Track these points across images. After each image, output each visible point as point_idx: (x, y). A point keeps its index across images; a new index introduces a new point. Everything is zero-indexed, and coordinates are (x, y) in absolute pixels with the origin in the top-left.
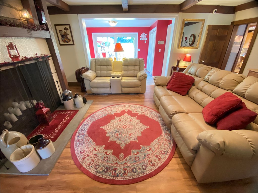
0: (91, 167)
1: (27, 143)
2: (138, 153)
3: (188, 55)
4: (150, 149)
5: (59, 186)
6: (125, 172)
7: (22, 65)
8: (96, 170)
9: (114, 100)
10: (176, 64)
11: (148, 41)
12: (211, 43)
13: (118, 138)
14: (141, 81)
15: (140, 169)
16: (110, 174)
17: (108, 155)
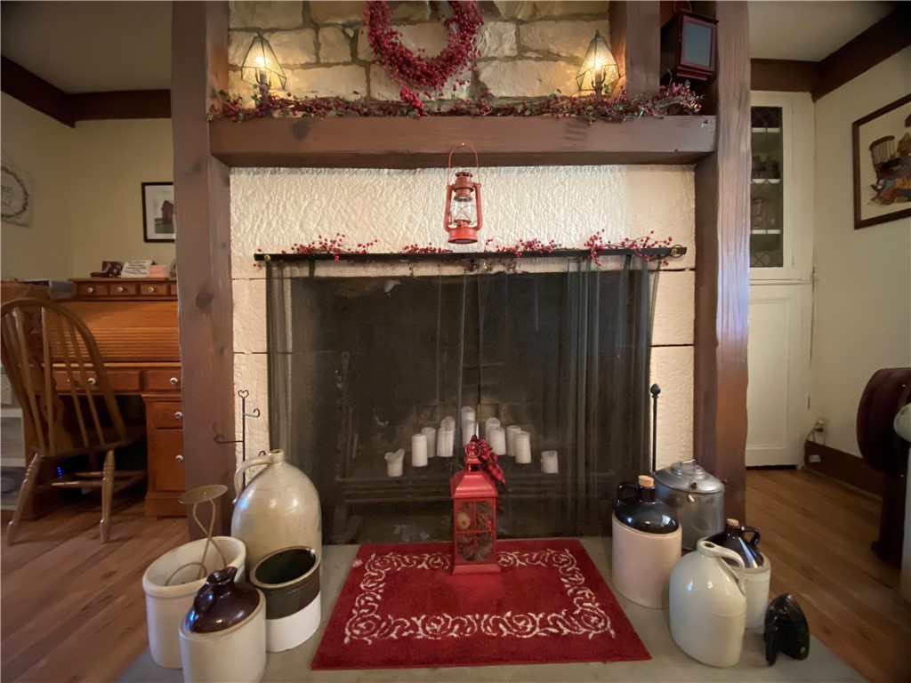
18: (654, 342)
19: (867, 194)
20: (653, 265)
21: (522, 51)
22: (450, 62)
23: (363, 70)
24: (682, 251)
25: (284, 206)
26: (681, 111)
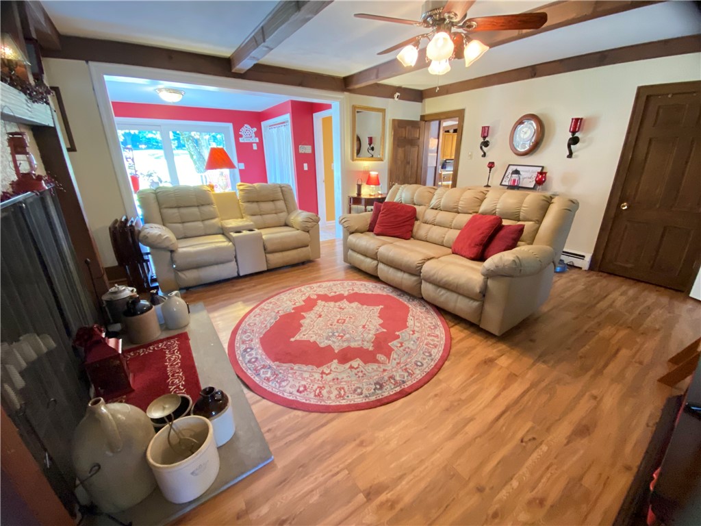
0: (348, 397)
1: (153, 430)
2: (401, 344)
3: (373, 174)
4: (414, 331)
5: (321, 455)
6: (408, 372)
8: (361, 396)
9: (258, 287)
10: (356, 192)
11: (261, 145)
12: (400, 151)
13: (348, 340)
14: (308, 232)
15: (424, 359)
16: (390, 387)
17: (357, 368)
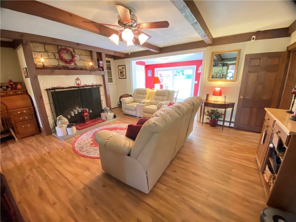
3: (217, 89)
6: (85, 151)
7: (83, 88)
8: (77, 146)
12: (252, 75)
17: (89, 143)
18: (101, 95)
19: (120, 75)
20: (100, 86)
21: (80, 60)
22: (72, 61)
23: (57, 60)
24: (102, 85)
25: (48, 81)
26: (100, 70)
